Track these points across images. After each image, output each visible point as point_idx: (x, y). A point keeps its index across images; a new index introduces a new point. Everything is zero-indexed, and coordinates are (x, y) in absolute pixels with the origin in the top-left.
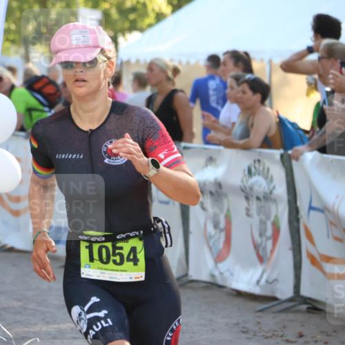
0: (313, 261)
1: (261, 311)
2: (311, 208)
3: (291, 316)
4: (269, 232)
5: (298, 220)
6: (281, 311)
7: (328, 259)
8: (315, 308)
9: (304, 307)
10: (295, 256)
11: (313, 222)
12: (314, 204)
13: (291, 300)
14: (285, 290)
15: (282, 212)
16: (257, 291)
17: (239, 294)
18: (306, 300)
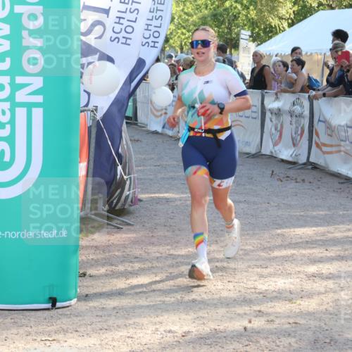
0: (317, 145)
1: (290, 168)
2: (319, 120)
3: (302, 171)
4: (299, 132)
5: (313, 127)
6: (299, 169)
7: (325, 145)
8: (315, 167)
9: (310, 167)
10: (309, 143)
11: (319, 127)
12: (321, 119)
13: (304, 164)
14: (303, 159)
15: (306, 122)
16: (290, 159)
17: (283, 161)
18: (312, 164)
